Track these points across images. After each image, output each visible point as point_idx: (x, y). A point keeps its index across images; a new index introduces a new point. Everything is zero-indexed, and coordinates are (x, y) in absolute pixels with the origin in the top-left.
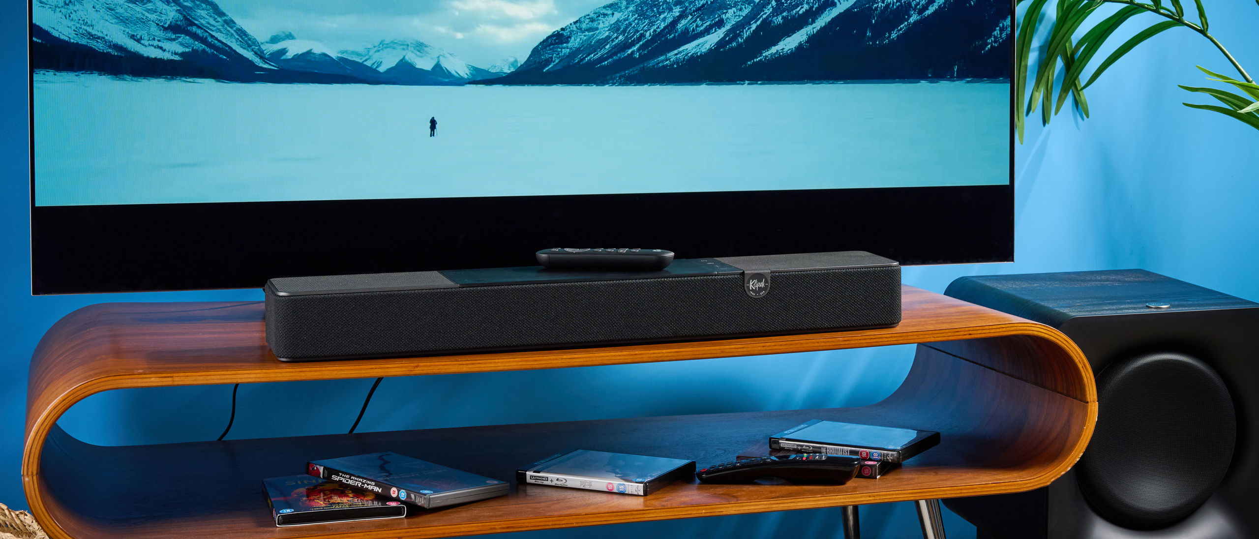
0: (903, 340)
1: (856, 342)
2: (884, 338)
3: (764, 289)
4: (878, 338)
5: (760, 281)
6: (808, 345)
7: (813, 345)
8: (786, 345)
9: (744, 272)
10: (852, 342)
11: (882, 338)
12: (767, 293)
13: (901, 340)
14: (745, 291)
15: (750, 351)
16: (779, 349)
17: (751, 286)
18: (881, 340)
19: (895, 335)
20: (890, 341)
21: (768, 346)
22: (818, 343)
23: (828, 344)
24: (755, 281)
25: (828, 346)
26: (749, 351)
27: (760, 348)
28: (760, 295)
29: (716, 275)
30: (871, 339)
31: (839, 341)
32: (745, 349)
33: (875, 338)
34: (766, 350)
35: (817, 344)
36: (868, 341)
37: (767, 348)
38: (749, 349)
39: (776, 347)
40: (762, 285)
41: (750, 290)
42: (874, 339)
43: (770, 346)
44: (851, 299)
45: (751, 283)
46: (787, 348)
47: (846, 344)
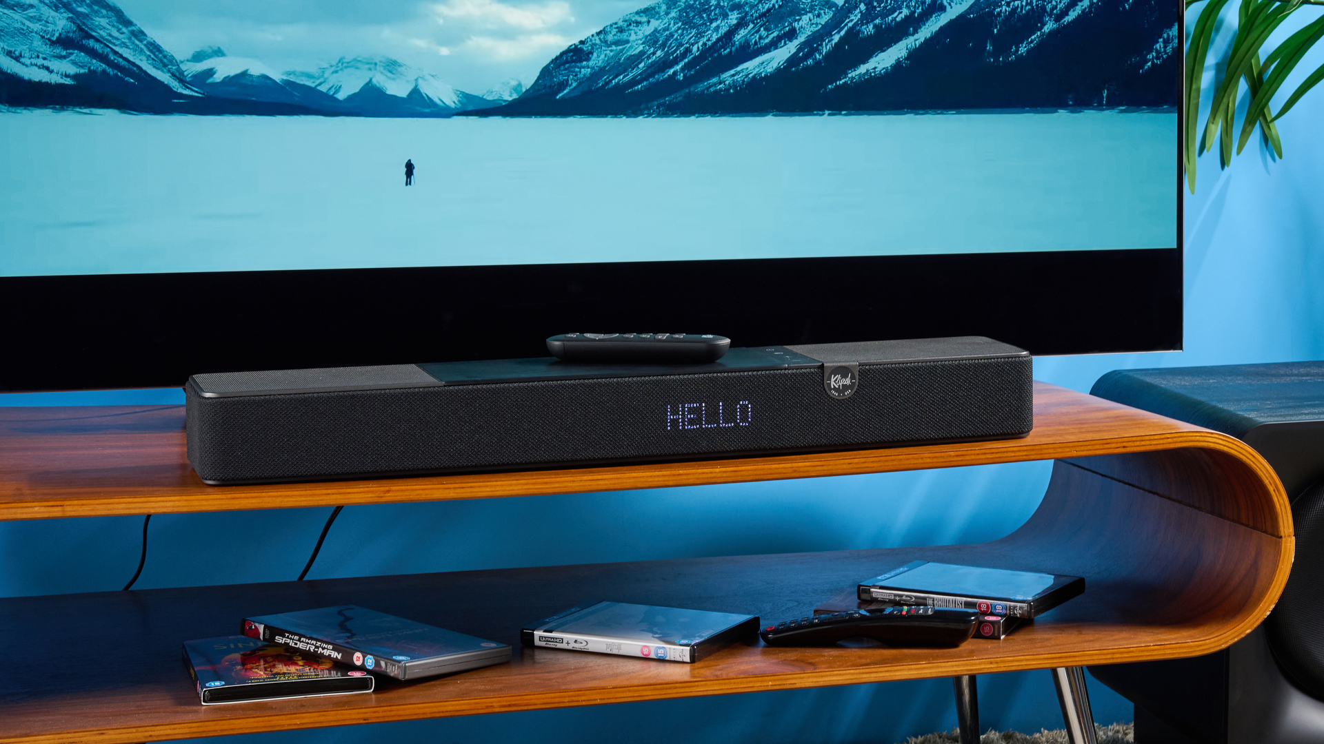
0: (1035, 454)
1: (973, 457)
2: (1010, 452)
3: (851, 387)
4: (1001, 452)
5: (844, 376)
6: (908, 462)
7: (915, 461)
8: (879, 461)
9: (823, 365)
10: (968, 458)
11: (1007, 452)
12: (853, 392)
13: (1033, 455)
14: (824, 389)
15: (832, 470)
16: (871, 467)
17: (833, 383)
18: (1006, 455)
19: (1025, 448)
20: (1018, 456)
21: (856, 463)
22: (922, 458)
23: (935, 460)
24: (839, 376)
25: (936, 462)
26: (830, 470)
27: (844, 466)
28: (844, 395)
29: (785, 369)
30: (993, 453)
31: (950, 456)
32: (825, 468)
33: (999, 453)
34: (852, 468)
35: (920, 461)
36: (988, 456)
37: (855, 466)
38: (830, 467)
39: (866, 465)
40: (847, 381)
41: (831, 389)
42: (996, 453)
43: (858, 463)
44: (966, 400)
45: (833, 380)
46: (881, 466)
47: (959, 461)
